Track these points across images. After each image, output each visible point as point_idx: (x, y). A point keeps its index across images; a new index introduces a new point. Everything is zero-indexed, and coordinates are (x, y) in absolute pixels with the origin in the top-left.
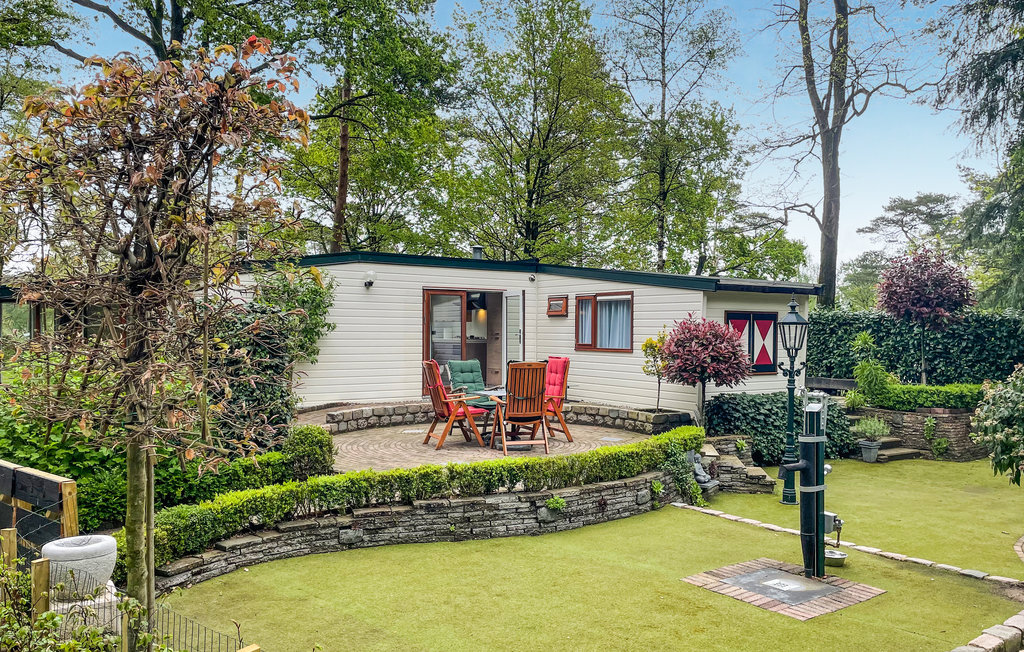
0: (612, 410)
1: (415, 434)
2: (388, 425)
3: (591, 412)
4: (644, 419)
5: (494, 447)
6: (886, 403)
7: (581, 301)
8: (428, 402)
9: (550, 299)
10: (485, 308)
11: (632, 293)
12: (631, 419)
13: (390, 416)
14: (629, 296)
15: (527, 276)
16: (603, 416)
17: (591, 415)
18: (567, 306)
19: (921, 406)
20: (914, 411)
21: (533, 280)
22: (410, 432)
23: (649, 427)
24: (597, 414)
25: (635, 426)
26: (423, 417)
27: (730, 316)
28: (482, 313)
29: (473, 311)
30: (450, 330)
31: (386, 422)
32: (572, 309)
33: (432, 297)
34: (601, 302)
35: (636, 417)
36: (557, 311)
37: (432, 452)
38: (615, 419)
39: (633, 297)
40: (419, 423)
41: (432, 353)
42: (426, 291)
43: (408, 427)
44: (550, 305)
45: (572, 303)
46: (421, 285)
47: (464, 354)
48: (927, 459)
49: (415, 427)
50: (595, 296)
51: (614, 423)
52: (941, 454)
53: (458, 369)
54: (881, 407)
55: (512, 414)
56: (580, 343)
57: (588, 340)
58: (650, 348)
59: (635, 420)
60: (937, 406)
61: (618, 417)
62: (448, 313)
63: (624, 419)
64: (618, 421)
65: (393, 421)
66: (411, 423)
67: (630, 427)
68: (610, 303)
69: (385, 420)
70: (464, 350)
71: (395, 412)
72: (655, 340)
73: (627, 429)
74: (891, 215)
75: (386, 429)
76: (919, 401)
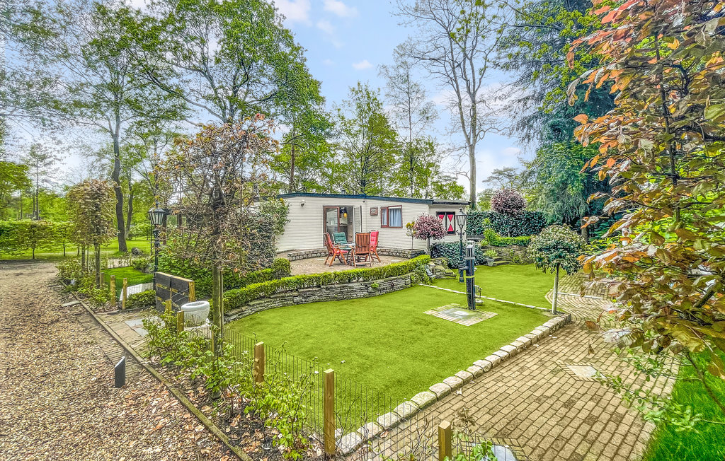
0: (396, 250)
1: (321, 261)
2: (311, 258)
4: (407, 253)
5: (351, 265)
6: (496, 244)
7: (383, 209)
8: (326, 248)
9: (371, 209)
10: (346, 213)
12: (402, 253)
14: (400, 207)
15: (362, 200)
16: (392, 252)
17: (387, 252)
18: (377, 211)
19: (508, 245)
20: (506, 247)
21: (364, 202)
22: (319, 260)
23: (409, 256)
24: (390, 252)
25: (404, 256)
26: (324, 254)
27: (438, 213)
28: (345, 215)
29: (342, 214)
30: (334, 221)
32: (379, 212)
33: (327, 209)
34: (390, 209)
36: (373, 213)
37: (328, 267)
38: (396, 253)
39: (402, 207)
40: (323, 257)
41: (327, 229)
42: (324, 207)
43: (318, 258)
44: (371, 211)
45: (379, 210)
46: (322, 205)
47: (339, 230)
48: (511, 264)
49: (321, 258)
50: (388, 207)
51: (396, 255)
52: (516, 263)
53: (337, 236)
54: (494, 246)
55: (357, 252)
56: (383, 225)
57: (386, 224)
58: (409, 226)
59: (404, 253)
60: (514, 245)
61: (398, 253)
62: (333, 214)
63: (400, 253)
65: (313, 256)
68: (393, 210)
69: (310, 256)
70: (339, 228)
71: (313, 253)
72: (411, 223)
73: (401, 257)
74: (494, 175)
76: (508, 243)
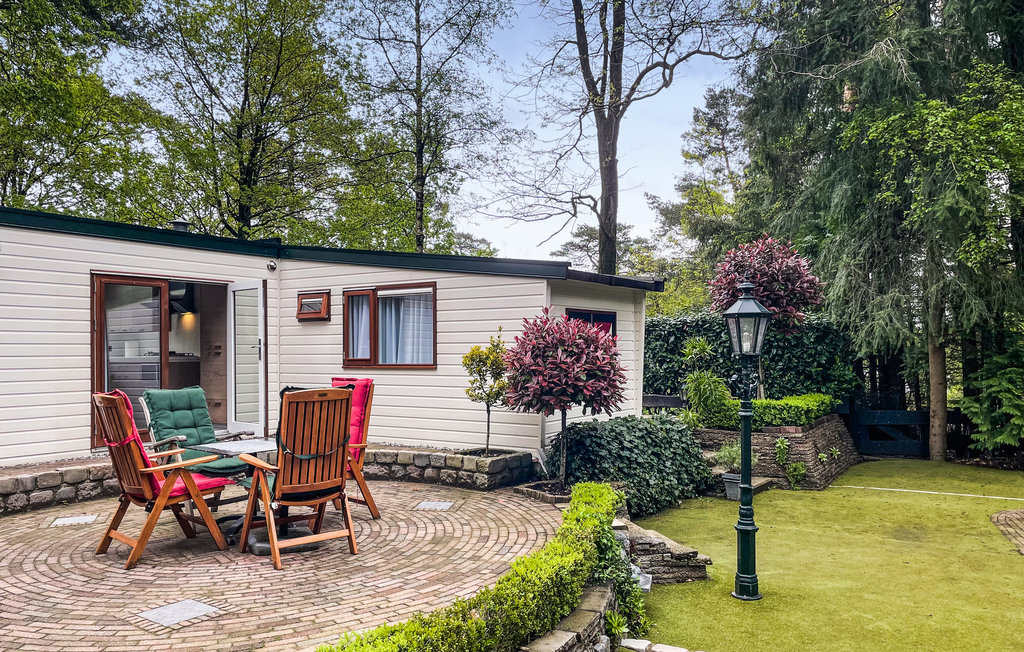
0: (419, 456)
1: (78, 527)
2: (23, 510)
3: (384, 460)
4: (472, 466)
5: (247, 550)
6: (725, 423)
7: (352, 299)
8: (104, 461)
9: (301, 296)
10: (193, 311)
11: (433, 285)
12: (451, 468)
13: (27, 492)
14: (430, 290)
15: (265, 262)
16: (405, 466)
17: (383, 464)
18: (329, 305)
19: (769, 424)
20: (761, 431)
21: (273, 269)
22: (68, 521)
23: (482, 479)
24: (395, 463)
25: (459, 478)
26: (95, 488)
27: (571, 314)
28: (188, 318)
29: (174, 317)
30: (136, 344)
31: (19, 504)
32: (337, 309)
33: (107, 290)
34: (386, 299)
35: (459, 465)
36: (313, 312)
37: (118, 575)
38: (424, 468)
39: (435, 290)
40: (85, 499)
42: (95, 276)
43: (64, 512)
44: (301, 306)
45: (337, 302)
46: (87, 268)
47: (166, 381)
48: (781, 487)
49: (77, 508)
50: (375, 291)
51: (421, 475)
52: (797, 482)
53: (165, 404)
54: (720, 427)
55: (287, 488)
56: (351, 357)
57: (362, 351)
58: (477, 363)
59: (458, 469)
60: (787, 423)
61: (428, 466)
62: (133, 319)
63: (439, 468)
64: (429, 472)
65: (33, 501)
66: (71, 501)
67: (449, 480)
68: (398, 300)
69: (17, 501)
70: (166, 373)
71: (36, 483)
72: (484, 348)
73: (444, 483)
74: (577, 240)
75: (18, 518)
76: (766, 419)
